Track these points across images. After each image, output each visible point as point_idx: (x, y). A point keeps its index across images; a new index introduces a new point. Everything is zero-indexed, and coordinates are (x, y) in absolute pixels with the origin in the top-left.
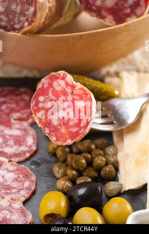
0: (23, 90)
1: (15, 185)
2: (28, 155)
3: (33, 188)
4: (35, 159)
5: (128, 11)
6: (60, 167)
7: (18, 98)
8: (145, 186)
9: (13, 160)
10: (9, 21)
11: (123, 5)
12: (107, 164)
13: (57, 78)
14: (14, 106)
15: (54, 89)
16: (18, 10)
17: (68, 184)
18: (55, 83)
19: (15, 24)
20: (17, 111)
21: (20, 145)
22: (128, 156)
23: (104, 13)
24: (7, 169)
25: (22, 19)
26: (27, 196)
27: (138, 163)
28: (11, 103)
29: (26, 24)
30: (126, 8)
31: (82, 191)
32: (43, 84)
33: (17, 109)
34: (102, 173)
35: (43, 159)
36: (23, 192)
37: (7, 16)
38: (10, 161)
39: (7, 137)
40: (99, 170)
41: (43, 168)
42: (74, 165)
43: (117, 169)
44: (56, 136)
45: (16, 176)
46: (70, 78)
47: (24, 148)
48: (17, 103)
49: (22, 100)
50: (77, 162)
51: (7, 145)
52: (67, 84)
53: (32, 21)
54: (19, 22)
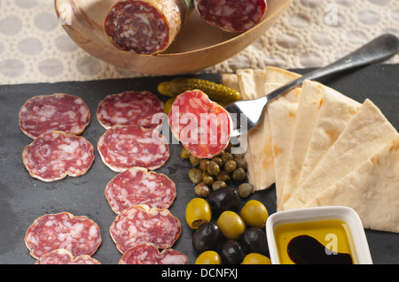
0: (144, 93)
1: (158, 193)
2: (163, 162)
3: (175, 195)
4: (169, 165)
5: (246, 18)
6: (195, 173)
7: (140, 102)
8: (274, 185)
9: (151, 169)
10: (140, 43)
11: (241, 13)
12: (237, 167)
13: (192, 96)
14: (139, 111)
15: (190, 106)
16: (150, 34)
17: (206, 189)
18: (191, 101)
19: (146, 46)
20: (144, 117)
21: (155, 154)
22: (254, 157)
23: (223, 22)
24: (147, 178)
25: (153, 42)
26: (171, 203)
27: (266, 164)
28: (136, 109)
29: (158, 47)
30: (244, 16)
31: (221, 197)
32: (179, 101)
33: (143, 114)
34: (234, 176)
35: (176, 164)
36: (166, 200)
37: (138, 38)
38: (149, 171)
39: (141, 146)
40: (231, 173)
41: (179, 173)
42: (209, 171)
43: (246, 170)
44: (196, 150)
45: (157, 185)
46: (205, 97)
47: (159, 156)
48: (141, 107)
49: (146, 104)
50: (212, 169)
51: (143, 154)
52: (203, 102)
53: (164, 45)
54: (151, 44)
